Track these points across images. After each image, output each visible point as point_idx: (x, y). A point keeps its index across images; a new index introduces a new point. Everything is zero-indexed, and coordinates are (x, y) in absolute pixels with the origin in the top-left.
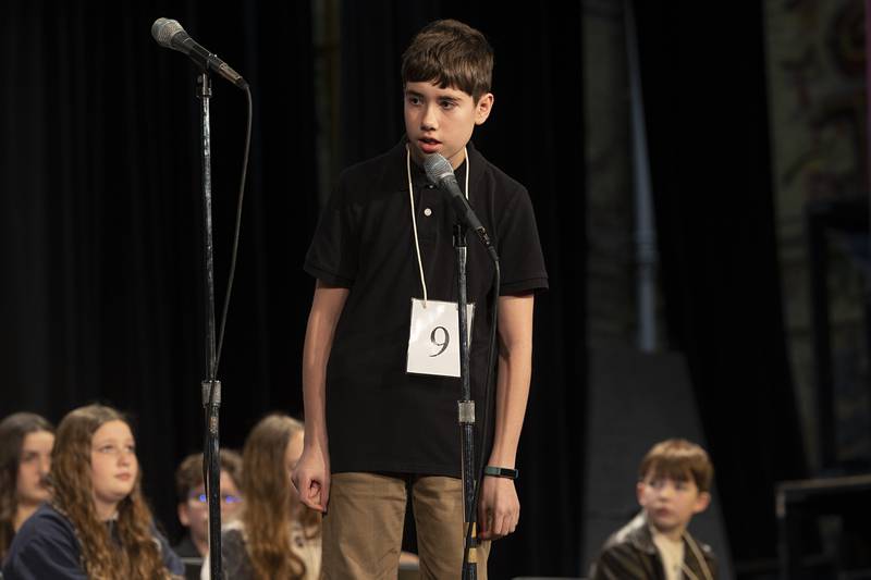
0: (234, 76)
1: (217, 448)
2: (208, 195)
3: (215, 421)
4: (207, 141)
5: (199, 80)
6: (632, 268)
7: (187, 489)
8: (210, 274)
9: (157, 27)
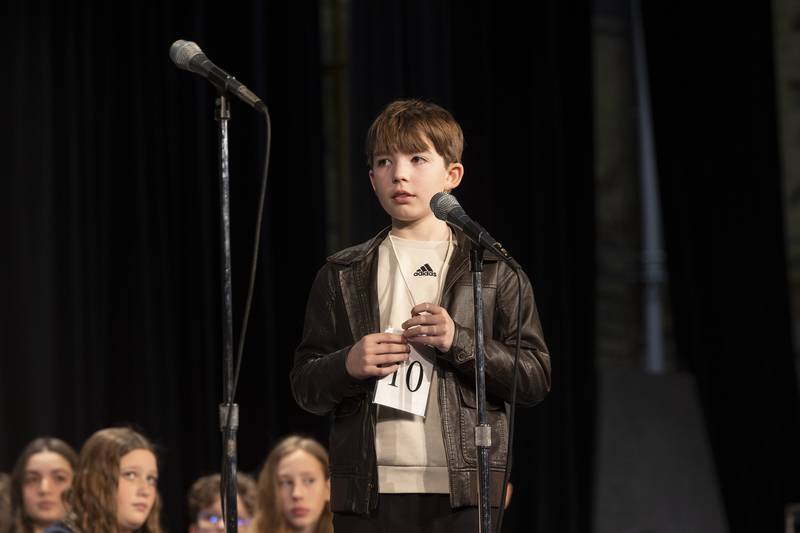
0: (253, 98)
1: (234, 471)
2: (226, 217)
3: (232, 444)
4: (225, 164)
5: (217, 102)
6: (640, 287)
7: (197, 509)
8: (229, 297)
9: (176, 49)
